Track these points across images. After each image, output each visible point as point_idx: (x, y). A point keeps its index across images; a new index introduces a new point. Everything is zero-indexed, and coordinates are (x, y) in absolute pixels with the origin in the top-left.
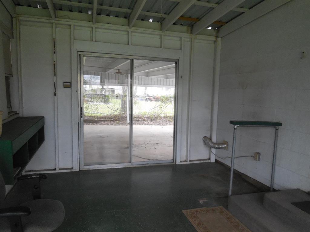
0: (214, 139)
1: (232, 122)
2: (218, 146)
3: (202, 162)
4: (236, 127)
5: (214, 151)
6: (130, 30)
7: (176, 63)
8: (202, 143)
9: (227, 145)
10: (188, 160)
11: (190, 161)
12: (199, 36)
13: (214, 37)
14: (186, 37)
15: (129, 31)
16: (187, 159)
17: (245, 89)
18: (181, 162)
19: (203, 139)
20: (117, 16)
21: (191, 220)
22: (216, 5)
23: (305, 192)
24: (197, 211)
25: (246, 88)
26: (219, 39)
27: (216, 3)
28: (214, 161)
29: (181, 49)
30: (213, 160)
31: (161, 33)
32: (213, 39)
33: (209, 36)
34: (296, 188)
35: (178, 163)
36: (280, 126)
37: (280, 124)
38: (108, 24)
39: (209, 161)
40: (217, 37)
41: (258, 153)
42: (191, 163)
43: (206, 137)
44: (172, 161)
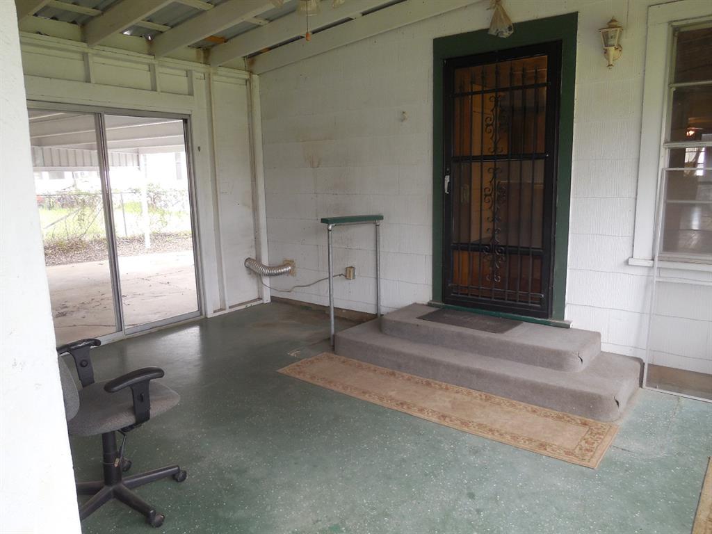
0: (265, 261)
1: (324, 221)
2: (278, 270)
3: (249, 305)
4: (330, 228)
5: (266, 281)
6: (90, 51)
7: (185, 121)
8: (244, 272)
9: (293, 267)
10: (227, 307)
11: (230, 307)
12: (222, 71)
13: (247, 73)
14: (199, 69)
15: (89, 54)
16: (225, 305)
17: (318, 167)
18: (215, 312)
19: (245, 263)
20: (54, 18)
21: (297, 376)
22: (267, 22)
23: (423, 305)
24: (298, 366)
25: (319, 164)
26: (255, 77)
27: (266, 19)
28: (269, 301)
29: (191, 94)
30: (267, 299)
31: (153, 62)
32: (245, 75)
33: (236, 71)
34: (411, 303)
35: (210, 314)
36: (381, 221)
37: (381, 218)
38: (38, 35)
39: (261, 302)
40: (251, 72)
41: (351, 267)
42: (232, 310)
43: (249, 258)
44: (198, 314)
